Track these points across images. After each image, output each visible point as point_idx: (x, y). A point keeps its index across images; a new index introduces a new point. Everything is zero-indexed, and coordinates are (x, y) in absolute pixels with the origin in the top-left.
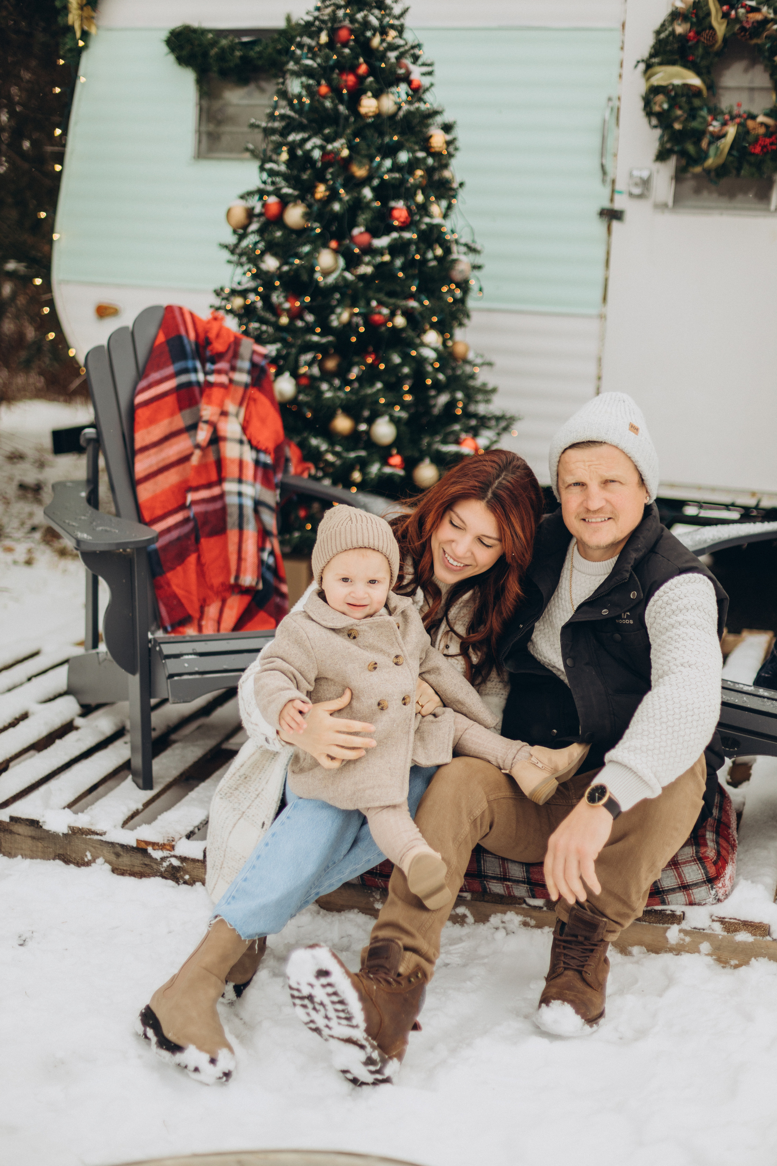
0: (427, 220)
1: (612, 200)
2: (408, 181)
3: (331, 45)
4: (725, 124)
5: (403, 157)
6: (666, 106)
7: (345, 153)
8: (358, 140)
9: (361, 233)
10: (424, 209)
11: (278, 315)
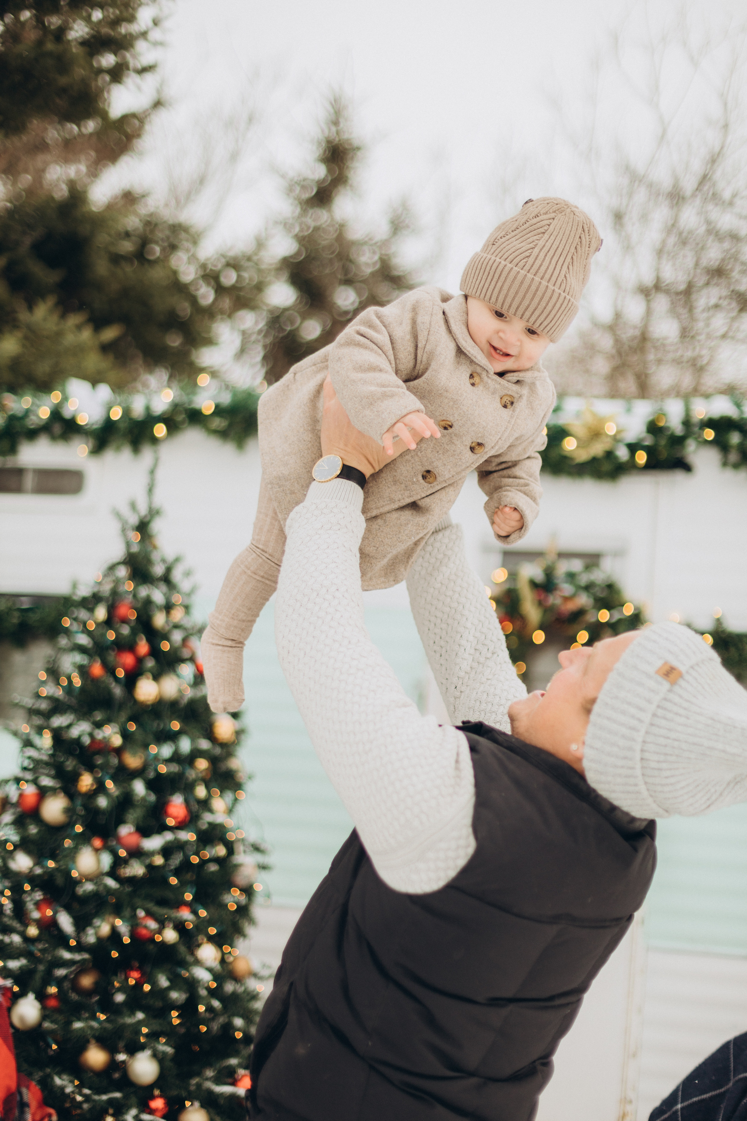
0: (207, 817)
2: (187, 773)
3: (109, 621)
5: (185, 745)
8: (132, 727)
9: (129, 833)
10: (205, 804)
11: (26, 925)
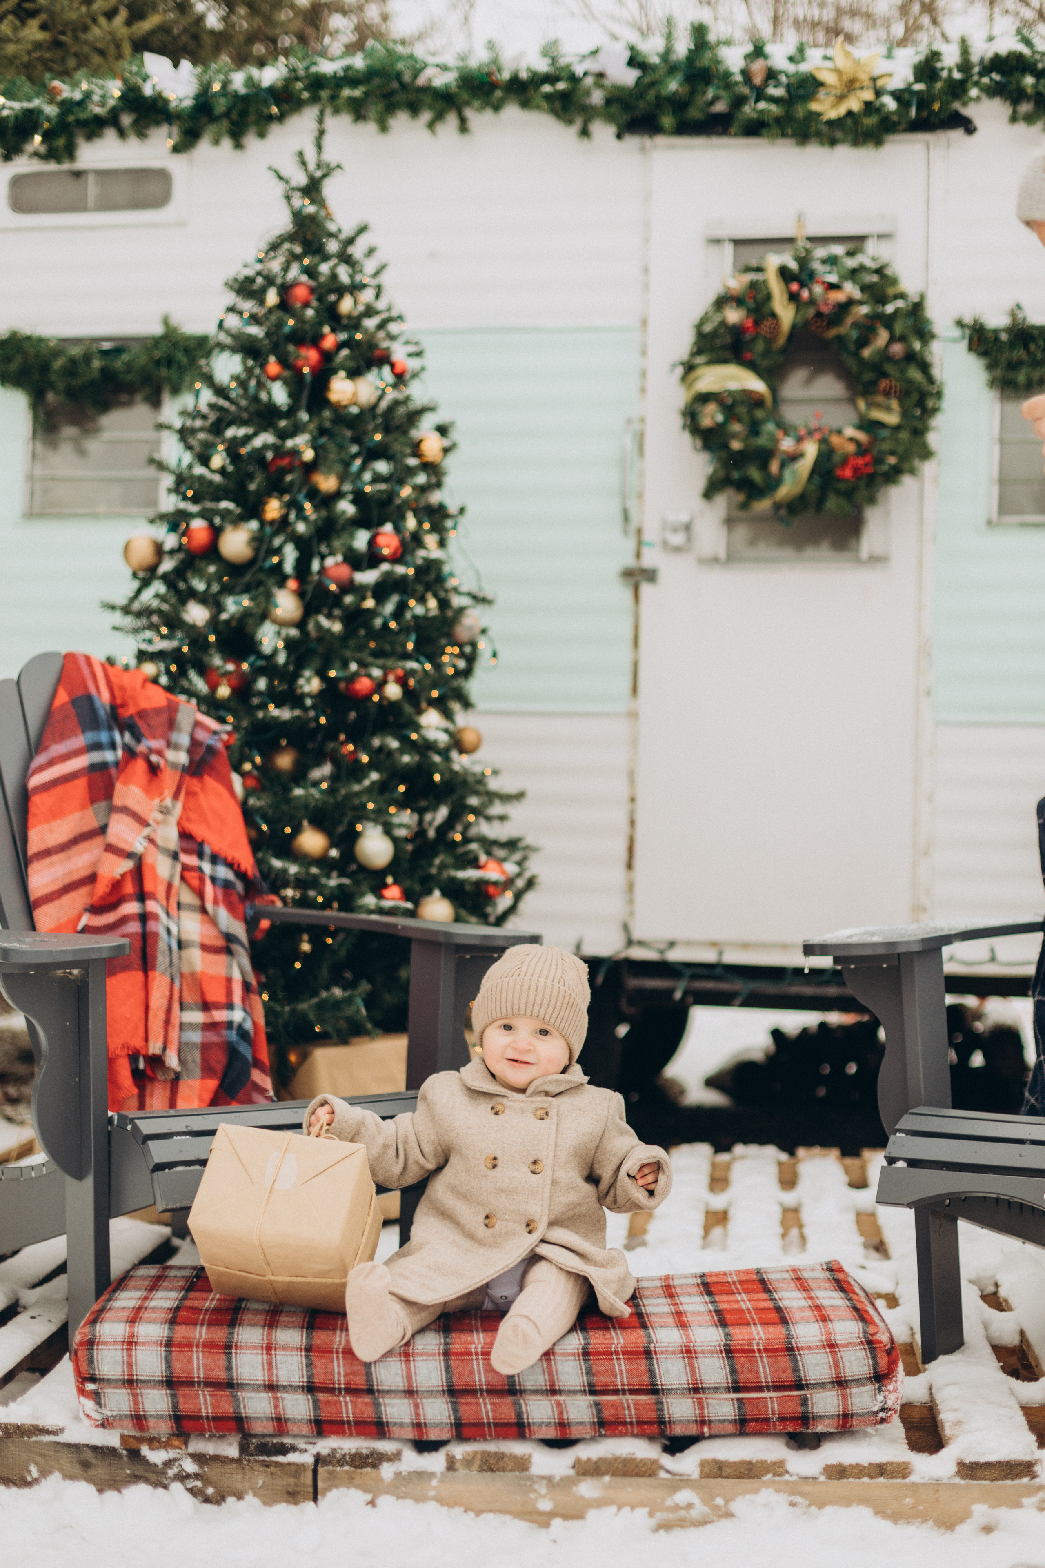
0: (421, 553)
1: (638, 555)
2: (399, 495)
3: (284, 306)
4: (799, 440)
6: (720, 418)
7: (309, 455)
8: (323, 440)
9: (337, 564)
10: (417, 540)
